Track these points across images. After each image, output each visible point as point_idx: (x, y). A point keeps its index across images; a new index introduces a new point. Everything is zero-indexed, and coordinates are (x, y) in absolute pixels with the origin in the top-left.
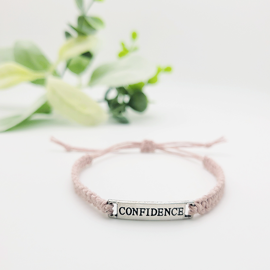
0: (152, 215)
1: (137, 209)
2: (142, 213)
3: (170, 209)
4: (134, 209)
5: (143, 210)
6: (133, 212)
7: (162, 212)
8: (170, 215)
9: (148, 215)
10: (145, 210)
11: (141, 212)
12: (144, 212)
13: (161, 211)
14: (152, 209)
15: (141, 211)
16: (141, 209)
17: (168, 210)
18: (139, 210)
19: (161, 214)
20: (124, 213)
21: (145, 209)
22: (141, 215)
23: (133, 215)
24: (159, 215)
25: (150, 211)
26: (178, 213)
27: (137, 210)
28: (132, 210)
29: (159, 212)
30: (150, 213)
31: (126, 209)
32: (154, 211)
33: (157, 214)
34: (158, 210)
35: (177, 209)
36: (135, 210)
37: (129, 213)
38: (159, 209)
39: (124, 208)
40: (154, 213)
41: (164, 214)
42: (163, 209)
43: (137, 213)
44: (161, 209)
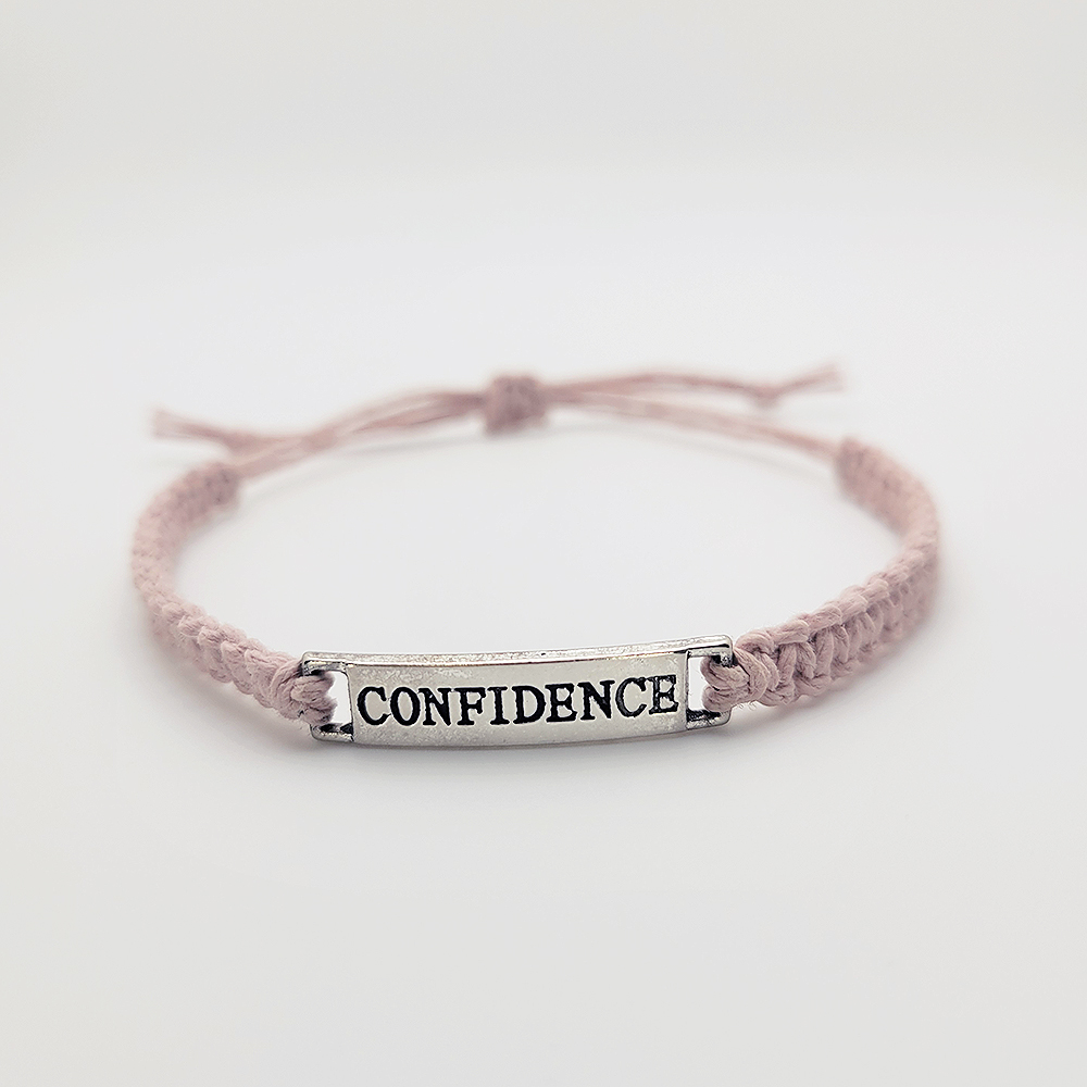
0: (521, 719)
1: (445, 692)
2: (472, 713)
3: (607, 684)
4: (426, 692)
5: (472, 698)
6: (428, 710)
7: (568, 703)
8: (609, 716)
9: (499, 720)
10: (483, 695)
11: (465, 706)
12: (478, 706)
13: (562, 695)
14: (519, 690)
15: (464, 700)
16: (463, 691)
17: (601, 691)
18: (454, 700)
19: (563, 711)
20: (385, 717)
21: (481, 691)
22: (465, 721)
23: (429, 721)
24: (554, 718)
25: (509, 699)
26: (650, 705)
27: (445, 698)
28: (421, 697)
29: (555, 703)
30: (510, 711)
31: (388, 695)
32: (528, 697)
33: (547, 712)
34: (547, 694)
35: (641, 683)
36: (434, 700)
37: (406, 714)
38: (553, 688)
39: (381, 691)
40: (529, 710)
41: (580, 713)
42: (570, 687)
43: (444, 711)
44: (562, 686)
